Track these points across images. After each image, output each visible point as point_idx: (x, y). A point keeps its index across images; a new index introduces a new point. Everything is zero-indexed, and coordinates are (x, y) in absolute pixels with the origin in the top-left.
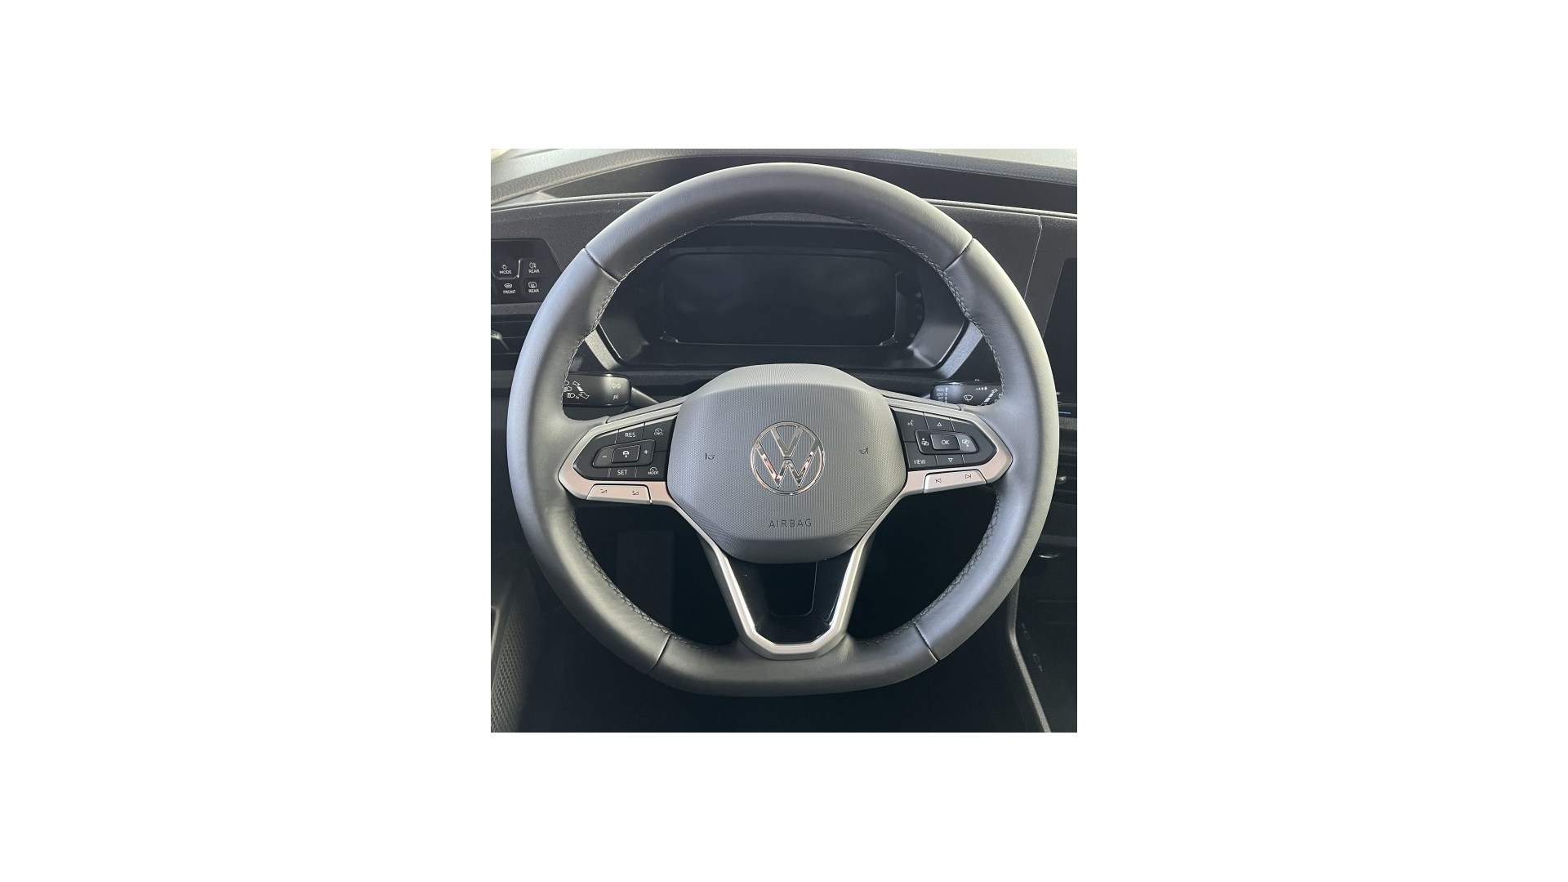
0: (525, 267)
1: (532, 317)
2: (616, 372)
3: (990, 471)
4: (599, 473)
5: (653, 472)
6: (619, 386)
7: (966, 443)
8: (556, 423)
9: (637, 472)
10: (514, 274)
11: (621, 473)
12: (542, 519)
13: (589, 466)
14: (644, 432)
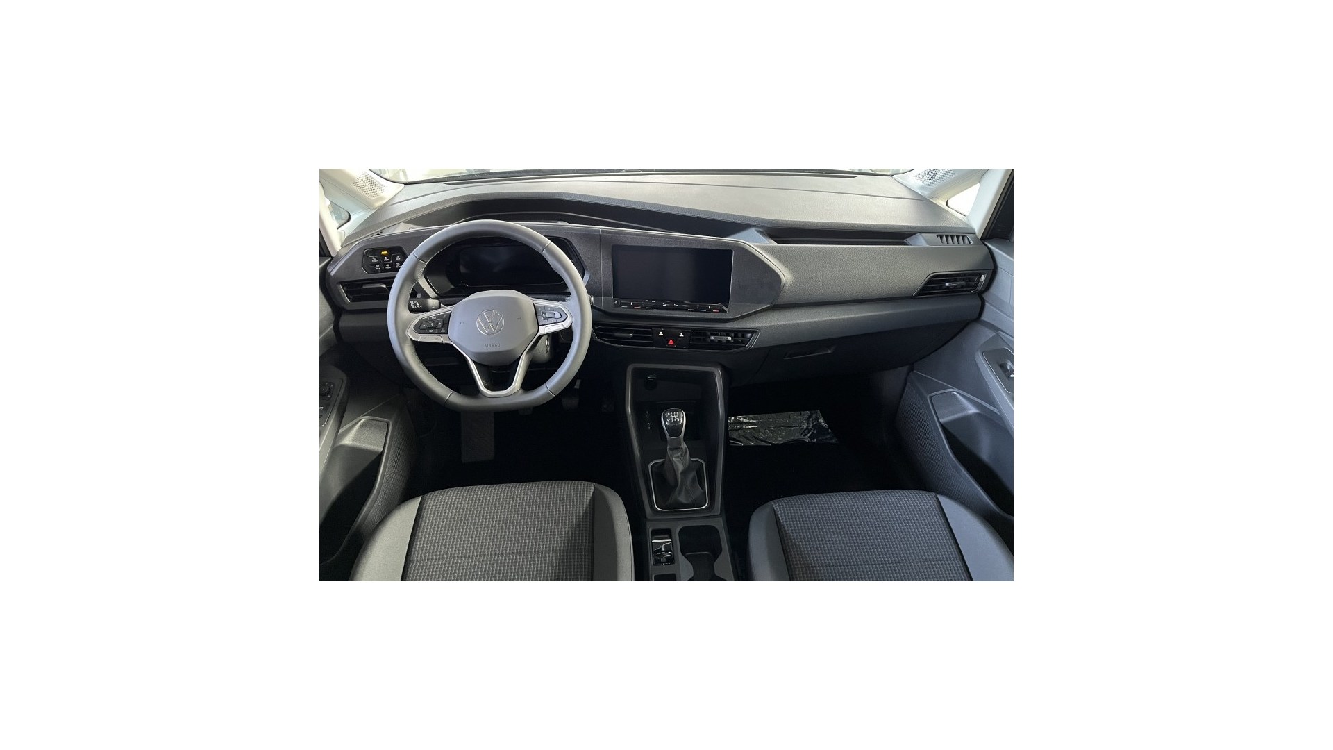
0: (394, 257)
1: (394, 278)
2: (436, 298)
3: (566, 325)
4: (422, 331)
5: (443, 331)
6: (434, 303)
7: (558, 315)
8: (405, 314)
9: (437, 331)
10: (390, 260)
11: (430, 331)
12: (402, 348)
13: (419, 329)
14: (439, 317)
